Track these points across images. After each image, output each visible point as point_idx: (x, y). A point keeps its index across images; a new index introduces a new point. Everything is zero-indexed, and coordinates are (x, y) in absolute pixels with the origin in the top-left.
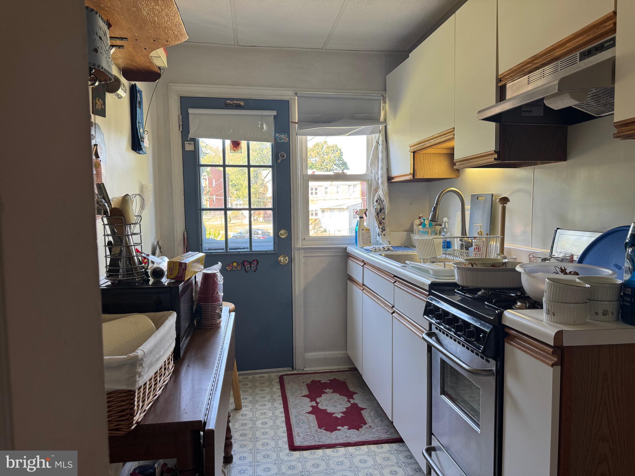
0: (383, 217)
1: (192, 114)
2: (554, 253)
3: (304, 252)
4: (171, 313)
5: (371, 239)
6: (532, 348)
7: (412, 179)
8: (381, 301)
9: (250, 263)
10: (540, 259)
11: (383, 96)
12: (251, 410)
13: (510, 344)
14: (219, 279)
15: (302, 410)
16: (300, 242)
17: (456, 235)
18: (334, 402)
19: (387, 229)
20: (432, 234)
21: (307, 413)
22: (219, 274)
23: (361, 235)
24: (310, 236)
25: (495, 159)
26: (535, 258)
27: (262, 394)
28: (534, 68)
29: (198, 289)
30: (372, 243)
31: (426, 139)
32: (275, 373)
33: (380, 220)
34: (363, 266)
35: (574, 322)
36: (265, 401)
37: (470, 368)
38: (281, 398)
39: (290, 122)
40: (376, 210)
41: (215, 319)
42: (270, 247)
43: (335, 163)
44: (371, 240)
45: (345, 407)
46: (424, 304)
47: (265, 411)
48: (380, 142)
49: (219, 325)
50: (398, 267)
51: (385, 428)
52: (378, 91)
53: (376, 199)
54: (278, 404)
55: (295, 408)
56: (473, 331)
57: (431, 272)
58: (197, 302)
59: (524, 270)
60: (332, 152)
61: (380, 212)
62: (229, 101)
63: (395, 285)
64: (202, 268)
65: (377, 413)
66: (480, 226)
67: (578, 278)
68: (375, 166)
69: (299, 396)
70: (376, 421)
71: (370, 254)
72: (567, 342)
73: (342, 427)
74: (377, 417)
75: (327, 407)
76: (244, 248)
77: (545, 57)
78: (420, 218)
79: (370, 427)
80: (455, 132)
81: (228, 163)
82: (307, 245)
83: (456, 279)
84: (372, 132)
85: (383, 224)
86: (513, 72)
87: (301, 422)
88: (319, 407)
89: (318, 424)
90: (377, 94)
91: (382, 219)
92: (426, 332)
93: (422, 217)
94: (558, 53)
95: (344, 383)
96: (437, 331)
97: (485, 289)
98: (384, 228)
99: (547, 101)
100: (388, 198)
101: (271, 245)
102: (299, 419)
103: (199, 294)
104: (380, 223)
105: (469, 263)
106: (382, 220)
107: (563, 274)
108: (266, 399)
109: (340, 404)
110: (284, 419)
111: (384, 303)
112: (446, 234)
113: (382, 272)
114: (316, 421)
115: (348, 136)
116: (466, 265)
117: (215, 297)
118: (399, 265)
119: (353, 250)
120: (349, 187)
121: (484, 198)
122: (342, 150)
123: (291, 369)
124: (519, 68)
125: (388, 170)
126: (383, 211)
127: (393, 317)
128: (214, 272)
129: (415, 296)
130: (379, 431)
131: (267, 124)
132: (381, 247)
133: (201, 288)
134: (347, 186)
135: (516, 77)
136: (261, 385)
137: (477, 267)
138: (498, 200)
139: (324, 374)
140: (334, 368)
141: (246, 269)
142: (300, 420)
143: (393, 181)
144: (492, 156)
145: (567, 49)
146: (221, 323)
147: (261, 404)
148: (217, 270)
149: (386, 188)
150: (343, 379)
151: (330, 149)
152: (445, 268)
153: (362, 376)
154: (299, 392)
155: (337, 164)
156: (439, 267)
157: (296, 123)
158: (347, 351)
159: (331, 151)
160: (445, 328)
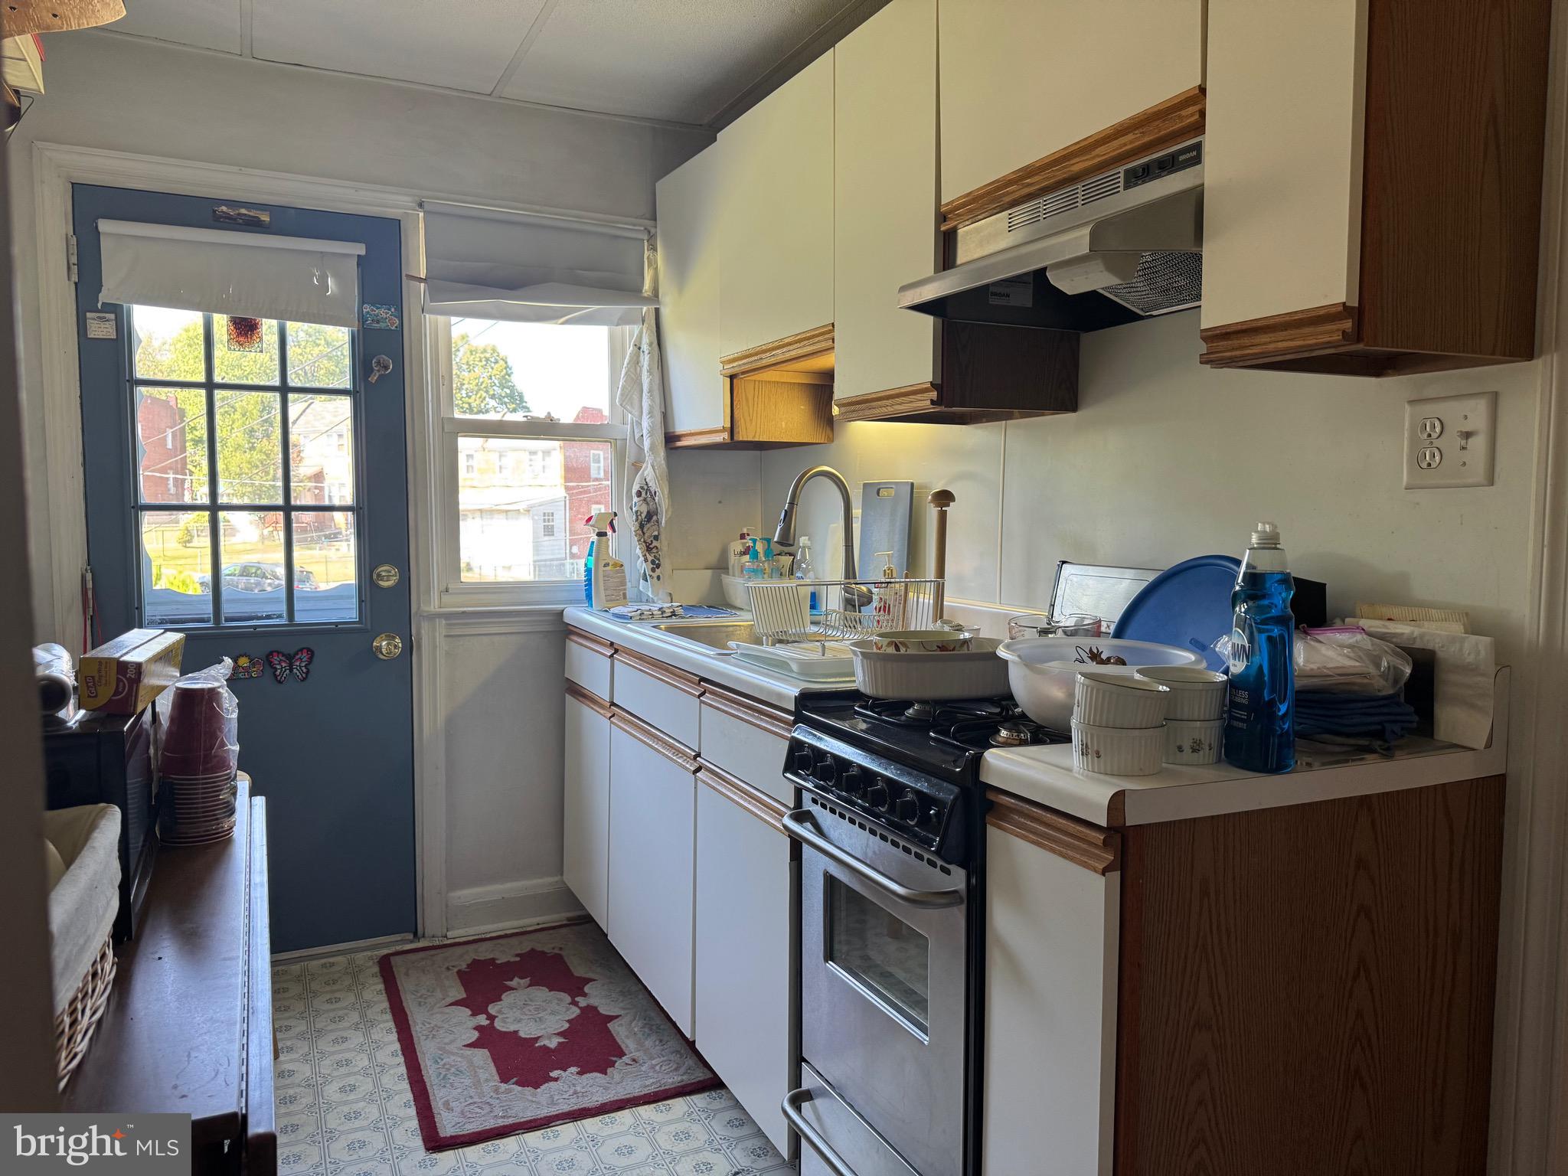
0: (656, 533)
1: (106, 234)
2: (1056, 617)
3: (448, 625)
4: (103, 810)
5: (625, 589)
6: (1054, 833)
7: (729, 441)
8: (665, 743)
9: (290, 658)
10: (1035, 630)
11: (649, 232)
12: (305, 1059)
13: (1000, 827)
14: (226, 704)
15: (452, 1042)
16: (436, 597)
17: (828, 578)
18: (537, 1009)
19: (666, 563)
20: (774, 574)
21: (464, 1046)
22: (227, 691)
23: (601, 579)
24: (462, 580)
25: (933, 402)
26: (1020, 628)
27: (334, 1010)
28: (1024, 197)
29: (162, 736)
30: (628, 597)
31: (764, 347)
32: (366, 952)
33: (649, 541)
34: (611, 656)
35: (1141, 769)
36: (344, 1029)
37: (907, 890)
38: (389, 1016)
39: (404, 278)
40: (637, 516)
41: (217, 819)
42: (349, 612)
43: (491, 393)
44: (627, 592)
45: (567, 1019)
46: (786, 745)
47: (347, 1055)
48: (645, 347)
49: (230, 833)
50: (708, 656)
51: (672, 1059)
52: (636, 218)
53: (636, 488)
54: (382, 1032)
55: (431, 1036)
56: (912, 803)
57: (794, 667)
58: (161, 774)
59: (1019, 656)
60: (484, 363)
61: (647, 520)
62: (224, 208)
63: (702, 702)
64: (176, 677)
65: (648, 1024)
66: (888, 555)
67: (1138, 671)
68: (632, 405)
69: (438, 1005)
70: (648, 1043)
71: (629, 625)
72: (1133, 818)
73: (562, 1072)
74: (649, 1035)
75: (520, 1025)
76: (268, 617)
77: (1049, 173)
78: (743, 537)
79: (634, 1060)
80: (836, 334)
81: (222, 379)
82: (454, 604)
83: (859, 680)
84: (624, 321)
85: (654, 550)
86: (975, 200)
87: (451, 1071)
88: (498, 1028)
89: (498, 1071)
90: (634, 225)
91: (652, 539)
92: (789, 813)
93: (748, 535)
94: (1078, 166)
95: (558, 959)
96: (816, 809)
97: (921, 702)
98: (657, 562)
99: (1054, 272)
100: (668, 487)
101: (351, 606)
102: (445, 1064)
103: (166, 749)
104: (649, 549)
105: (889, 644)
106: (652, 541)
107: (1095, 663)
108: (345, 1024)
109: (553, 1013)
110: (403, 1070)
111: (672, 747)
112: (805, 576)
113: (667, 670)
114: (492, 1065)
115: (562, 324)
116: (884, 649)
117: (215, 757)
118: (712, 652)
119: (578, 615)
120: (533, 457)
121: (892, 492)
122: (508, 361)
123: (411, 936)
124: (988, 193)
125: (666, 416)
126: (655, 518)
127: (699, 782)
128: (210, 686)
129: (758, 726)
130: (657, 1068)
131: (335, 276)
132: (655, 608)
133: (170, 732)
134: (527, 453)
135: (982, 214)
136: (328, 988)
137: (908, 653)
138: (930, 497)
139: (499, 941)
140: (530, 922)
141: (278, 673)
142: (447, 1066)
143: (679, 444)
144: (926, 395)
145: (1099, 160)
146: (234, 829)
147: (334, 1038)
148: (217, 680)
149: (663, 462)
150: (553, 949)
151: (478, 355)
152: (823, 655)
153: (607, 935)
154: (439, 994)
155: (496, 396)
156: (808, 653)
157: (420, 280)
158: (562, 874)
159: (481, 361)
160: (839, 797)
